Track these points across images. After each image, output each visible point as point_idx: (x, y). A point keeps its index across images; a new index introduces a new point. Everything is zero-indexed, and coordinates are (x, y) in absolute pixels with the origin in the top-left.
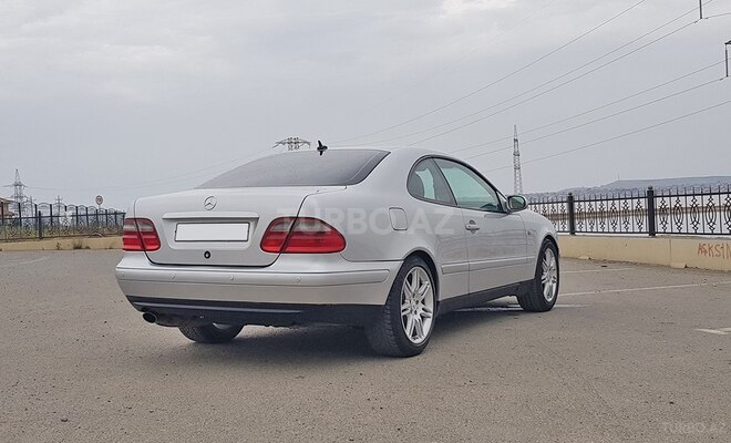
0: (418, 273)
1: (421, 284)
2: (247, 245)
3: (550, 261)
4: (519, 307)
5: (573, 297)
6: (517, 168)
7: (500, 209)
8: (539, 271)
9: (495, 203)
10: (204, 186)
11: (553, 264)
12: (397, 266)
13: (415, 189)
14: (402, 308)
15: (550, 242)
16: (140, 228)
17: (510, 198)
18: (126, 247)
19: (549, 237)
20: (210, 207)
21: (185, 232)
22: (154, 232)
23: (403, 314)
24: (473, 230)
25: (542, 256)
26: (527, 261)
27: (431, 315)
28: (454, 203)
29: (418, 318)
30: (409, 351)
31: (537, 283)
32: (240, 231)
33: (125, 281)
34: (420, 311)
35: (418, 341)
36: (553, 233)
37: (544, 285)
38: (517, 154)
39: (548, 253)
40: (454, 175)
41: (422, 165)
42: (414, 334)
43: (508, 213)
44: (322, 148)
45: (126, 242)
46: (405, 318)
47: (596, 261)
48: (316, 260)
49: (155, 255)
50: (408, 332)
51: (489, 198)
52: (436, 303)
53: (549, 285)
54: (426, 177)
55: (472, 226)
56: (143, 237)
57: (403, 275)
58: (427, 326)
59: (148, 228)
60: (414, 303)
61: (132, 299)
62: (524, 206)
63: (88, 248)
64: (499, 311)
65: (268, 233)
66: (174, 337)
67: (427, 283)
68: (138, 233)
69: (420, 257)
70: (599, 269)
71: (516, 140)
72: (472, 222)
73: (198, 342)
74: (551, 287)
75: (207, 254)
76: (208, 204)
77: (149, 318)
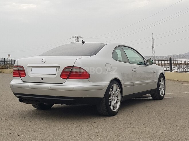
0: (115, 86)
1: (116, 90)
2: (55, 76)
3: (162, 82)
4: (151, 98)
5: (171, 94)
6: (153, 47)
7: (145, 64)
8: (158, 85)
9: (143, 62)
10: (42, 55)
11: (163, 83)
12: (108, 84)
13: (115, 57)
14: (110, 99)
15: (162, 75)
16: (19, 69)
17: (148, 60)
18: (14, 75)
19: (162, 74)
20: (43, 62)
21: (35, 71)
22: (24, 71)
23: (110, 101)
24: (135, 71)
25: (159, 80)
26: (154, 82)
27: (120, 101)
28: (128, 62)
29: (115, 103)
30: (111, 114)
31: (158, 90)
32: (53, 71)
33: (13, 87)
34: (116, 100)
35: (115, 110)
36: (163, 72)
37: (160, 90)
38: (153, 43)
39: (162, 79)
40: (129, 52)
41: (118, 48)
42: (114, 108)
43: (147, 65)
44: (83, 42)
45: (14, 74)
46: (111, 102)
47: (179, 81)
48: (79, 82)
49: (24, 79)
50: (111, 107)
51: (141, 60)
52: (122, 97)
53: (162, 90)
54: (119, 53)
55: (135, 70)
56: (20, 73)
57: (110, 87)
58: (118, 105)
59: (22, 69)
60: (114, 97)
61: (15, 94)
62: (152, 63)
63: (4, 73)
64: (145, 99)
65: (63, 72)
66: (30, 107)
67: (118, 90)
68: (18, 71)
69: (116, 81)
70: (180, 84)
71: (153, 38)
72: (135, 68)
73: (38, 109)
74: (163, 91)
75: (42, 79)
76: (43, 61)
77: (21, 100)
